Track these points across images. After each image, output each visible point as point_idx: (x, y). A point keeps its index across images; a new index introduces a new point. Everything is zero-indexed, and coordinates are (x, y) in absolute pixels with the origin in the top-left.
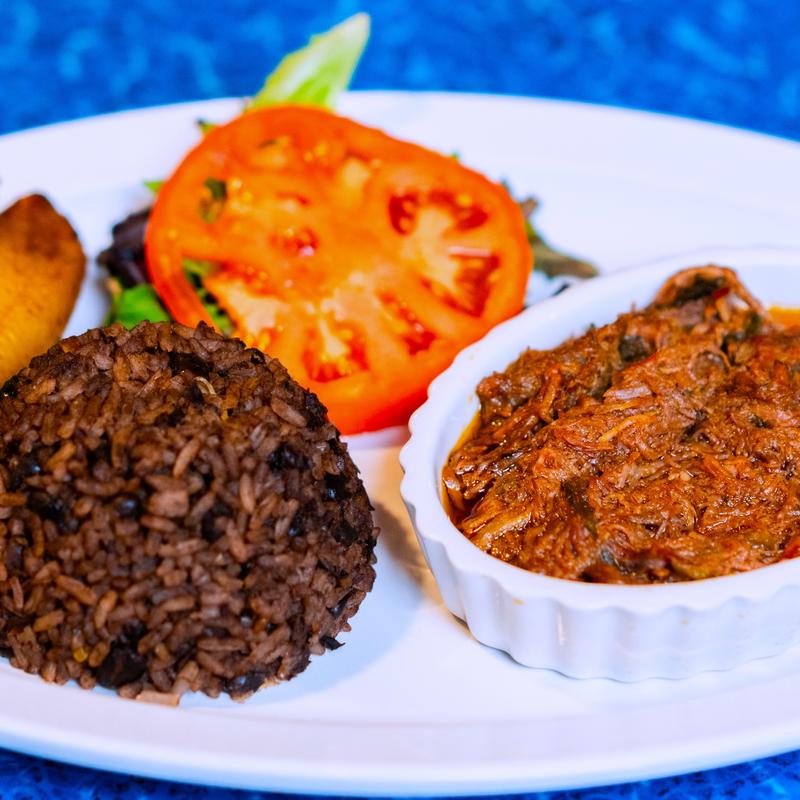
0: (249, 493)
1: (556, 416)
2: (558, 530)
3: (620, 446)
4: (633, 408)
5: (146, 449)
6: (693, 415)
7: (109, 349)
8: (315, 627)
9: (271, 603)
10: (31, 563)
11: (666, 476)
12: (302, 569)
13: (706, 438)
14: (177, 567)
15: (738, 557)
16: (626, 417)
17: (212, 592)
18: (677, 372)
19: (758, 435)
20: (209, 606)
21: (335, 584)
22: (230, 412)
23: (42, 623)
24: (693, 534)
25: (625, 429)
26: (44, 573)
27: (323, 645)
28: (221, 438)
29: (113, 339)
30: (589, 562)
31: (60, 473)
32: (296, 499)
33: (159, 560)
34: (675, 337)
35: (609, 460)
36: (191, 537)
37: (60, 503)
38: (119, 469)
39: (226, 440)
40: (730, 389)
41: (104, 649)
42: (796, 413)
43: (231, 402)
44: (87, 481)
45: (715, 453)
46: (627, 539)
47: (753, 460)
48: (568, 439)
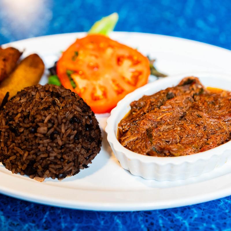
0: (63, 128)
1: (148, 112)
2: (143, 141)
3: (162, 120)
4: (167, 111)
5: (38, 116)
6: (182, 113)
7: (36, 90)
8: (81, 162)
9: (68, 156)
10: (9, 143)
11: (174, 128)
12: (78, 148)
13: (186, 119)
14: (43, 146)
15: (188, 151)
16: (165, 113)
17: (53, 153)
18: (180, 102)
19: (198, 119)
20: (52, 156)
21: (87, 152)
22: (62, 107)
23: (11, 158)
24: (178, 144)
25: (164, 116)
26: (11, 146)
27: (83, 167)
28: (57, 114)
29: (37, 88)
30: (149, 150)
31: (17, 121)
32: (77, 130)
33: (39, 144)
34: (181, 94)
35: (160, 123)
36: (48, 139)
37: (16, 128)
38: (31, 121)
39: (59, 114)
40: (193, 107)
41: (25, 166)
42: (208, 114)
43: (63, 105)
44: (23, 123)
45: (187, 123)
46: (160, 144)
47: (197, 126)
48: (149, 118)
